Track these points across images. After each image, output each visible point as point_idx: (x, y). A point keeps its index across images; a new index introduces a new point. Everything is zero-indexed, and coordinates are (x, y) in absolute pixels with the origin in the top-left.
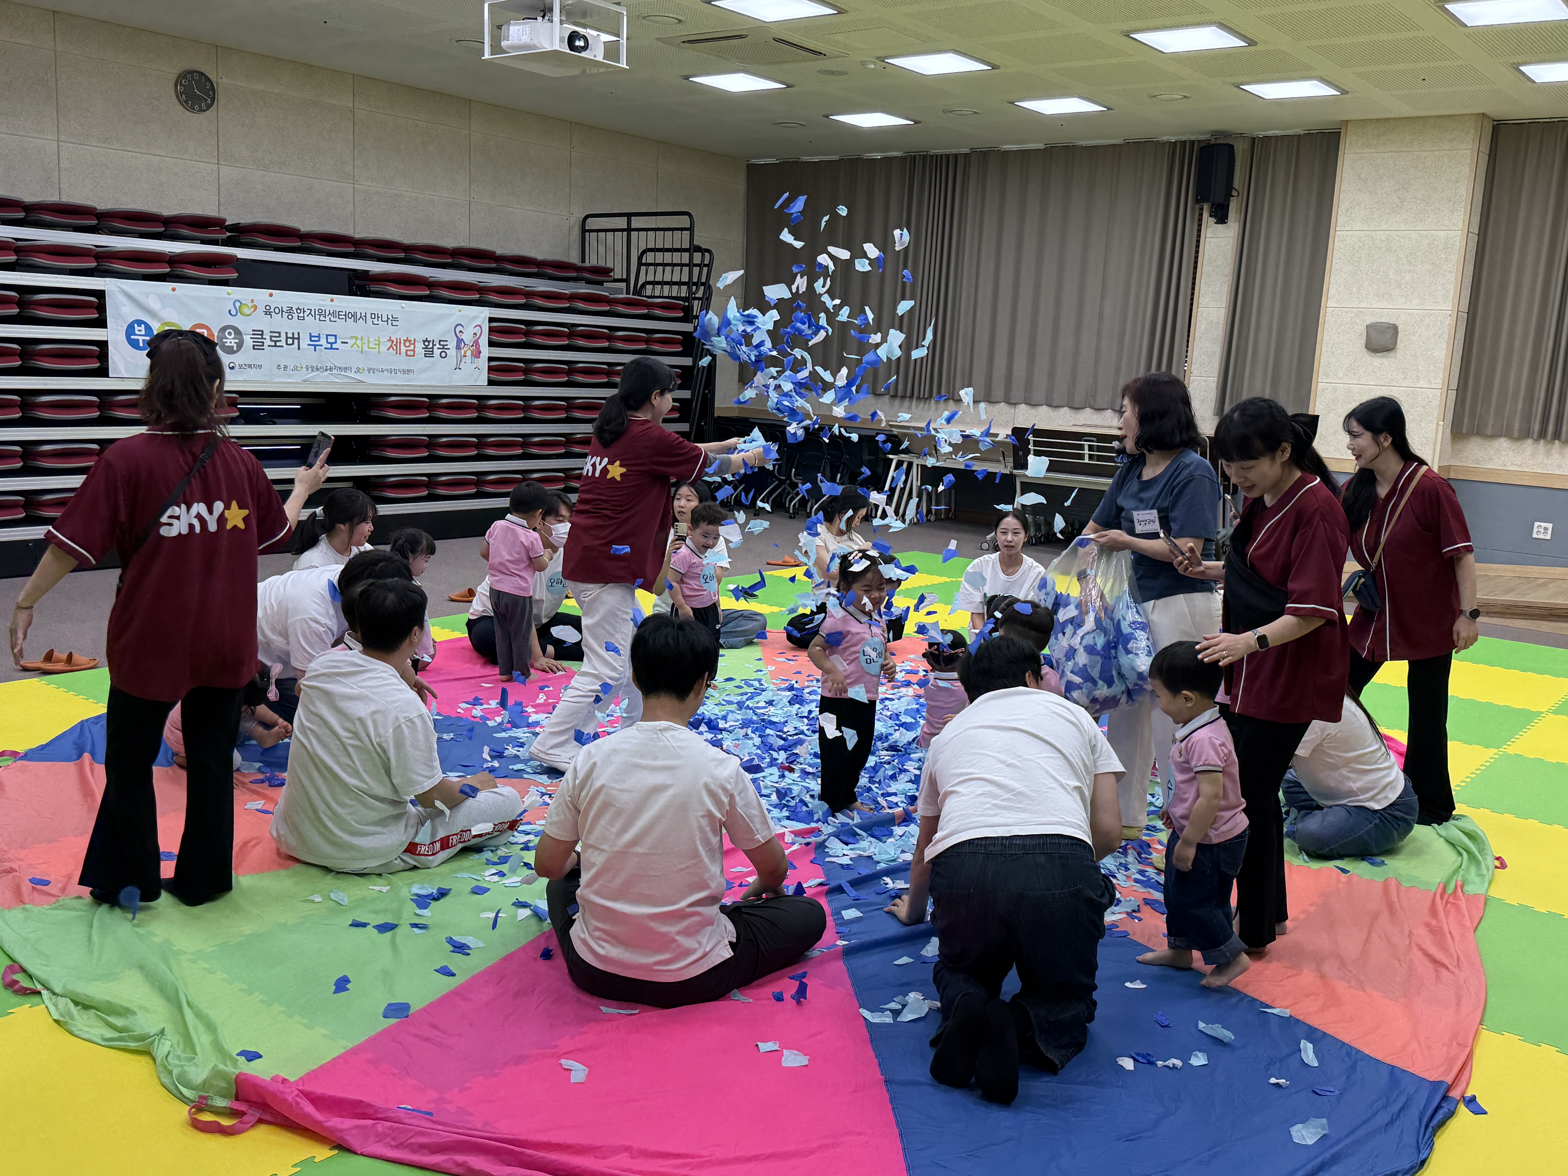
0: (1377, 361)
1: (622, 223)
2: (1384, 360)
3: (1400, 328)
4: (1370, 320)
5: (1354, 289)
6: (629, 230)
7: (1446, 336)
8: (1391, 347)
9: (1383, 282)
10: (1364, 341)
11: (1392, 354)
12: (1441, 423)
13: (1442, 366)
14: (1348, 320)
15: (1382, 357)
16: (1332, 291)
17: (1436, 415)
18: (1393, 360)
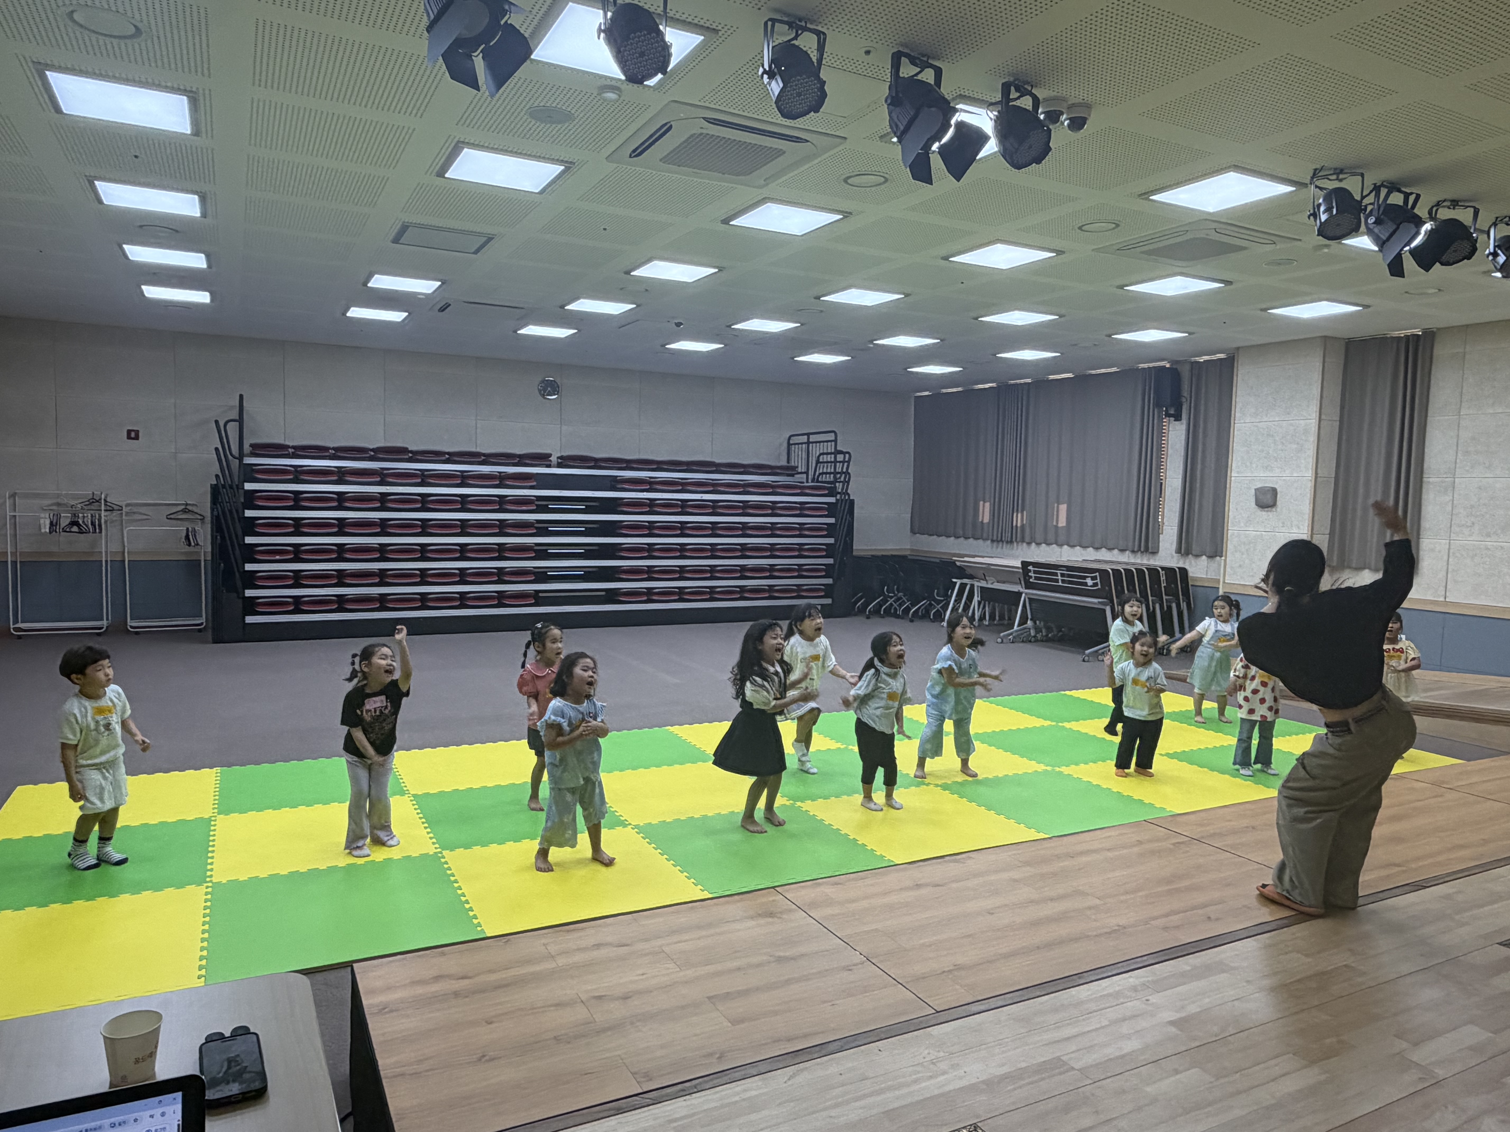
0: (1263, 514)
1: (804, 439)
2: (1267, 514)
3: (1279, 490)
4: (1258, 485)
5: (1249, 464)
6: (808, 443)
8: (1272, 504)
9: (1266, 458)
10: (1254, 500)
11: (1274, 508)
13: (1306, 517)
14: (1245, 485)
15: (1268, 511)
16: (1234, 466)
18: (1274, 513)
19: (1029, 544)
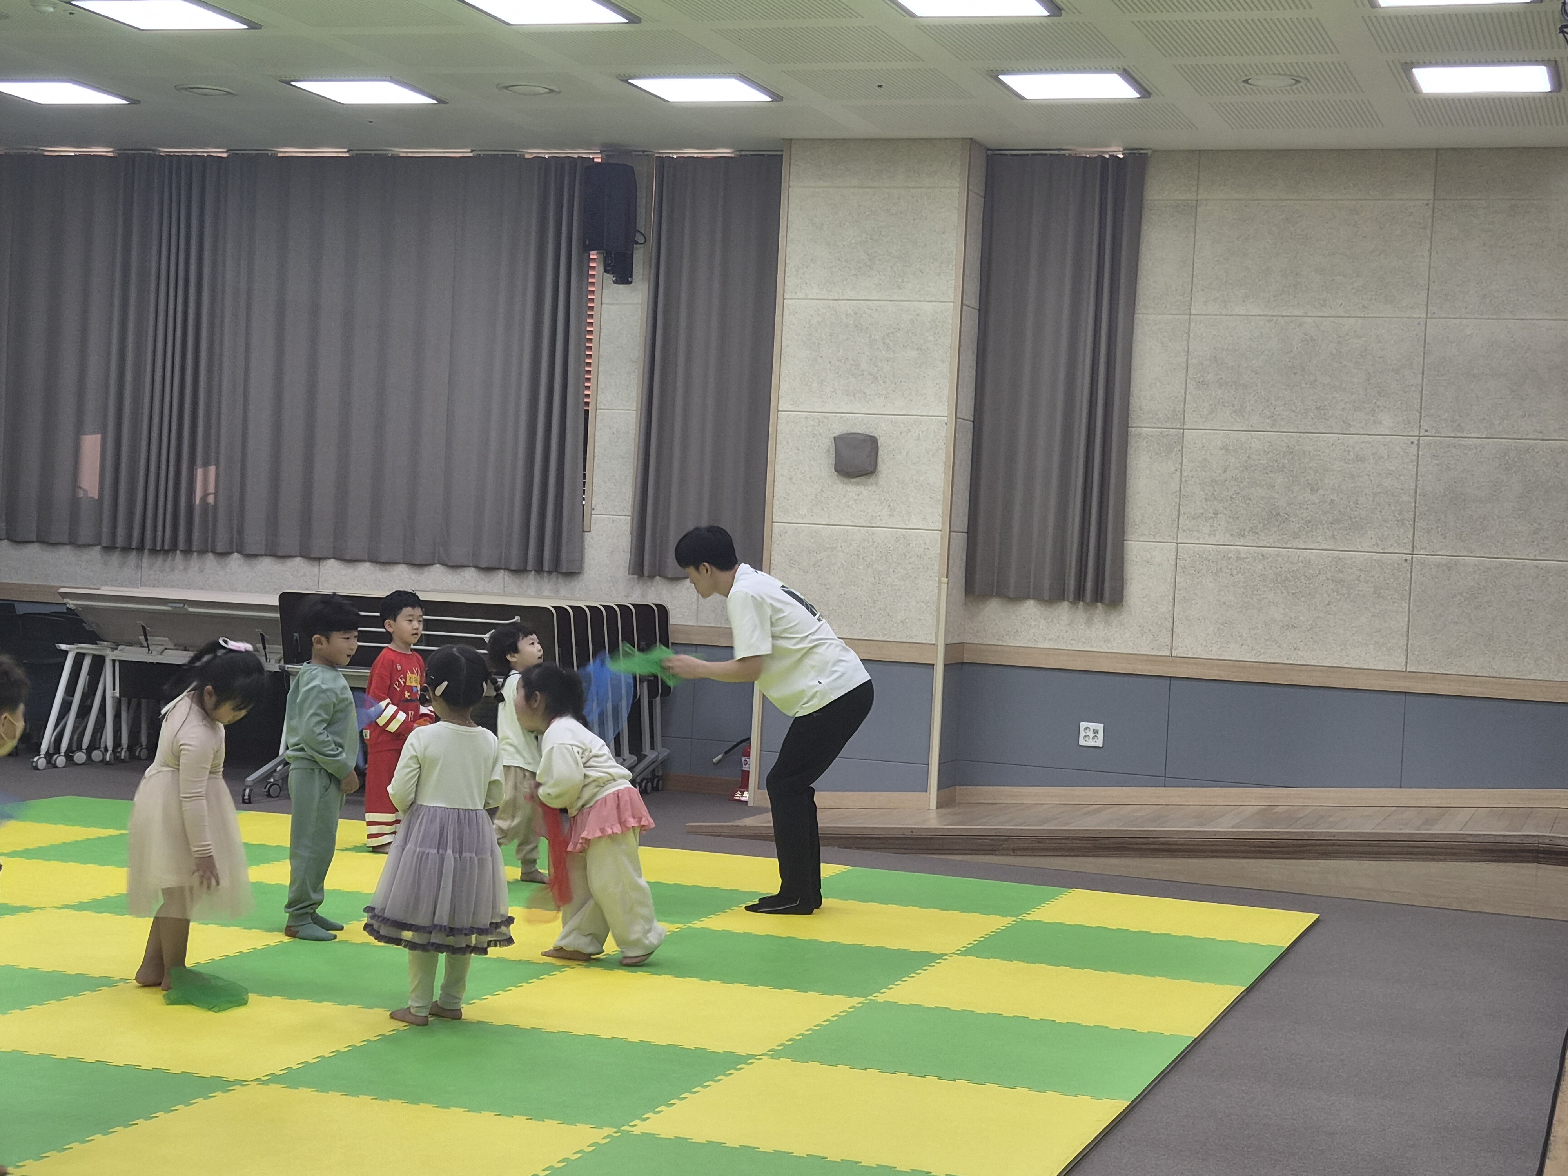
0: (852, 490)
2: (861, 489)
3: (881, 442)
4: (839, 429)
5: (814, 385)
7: (942, 455)
8: (870, 469)
9: (853, 375)
10: (832, 461)
11: (872, 480)
12: (945, 580)
13: (940, 497)
14: (810, 429)
15: (858, 484)
16: (785, 387)
17: (936, 568)
18: (874, 488)
19: (223, 555)
